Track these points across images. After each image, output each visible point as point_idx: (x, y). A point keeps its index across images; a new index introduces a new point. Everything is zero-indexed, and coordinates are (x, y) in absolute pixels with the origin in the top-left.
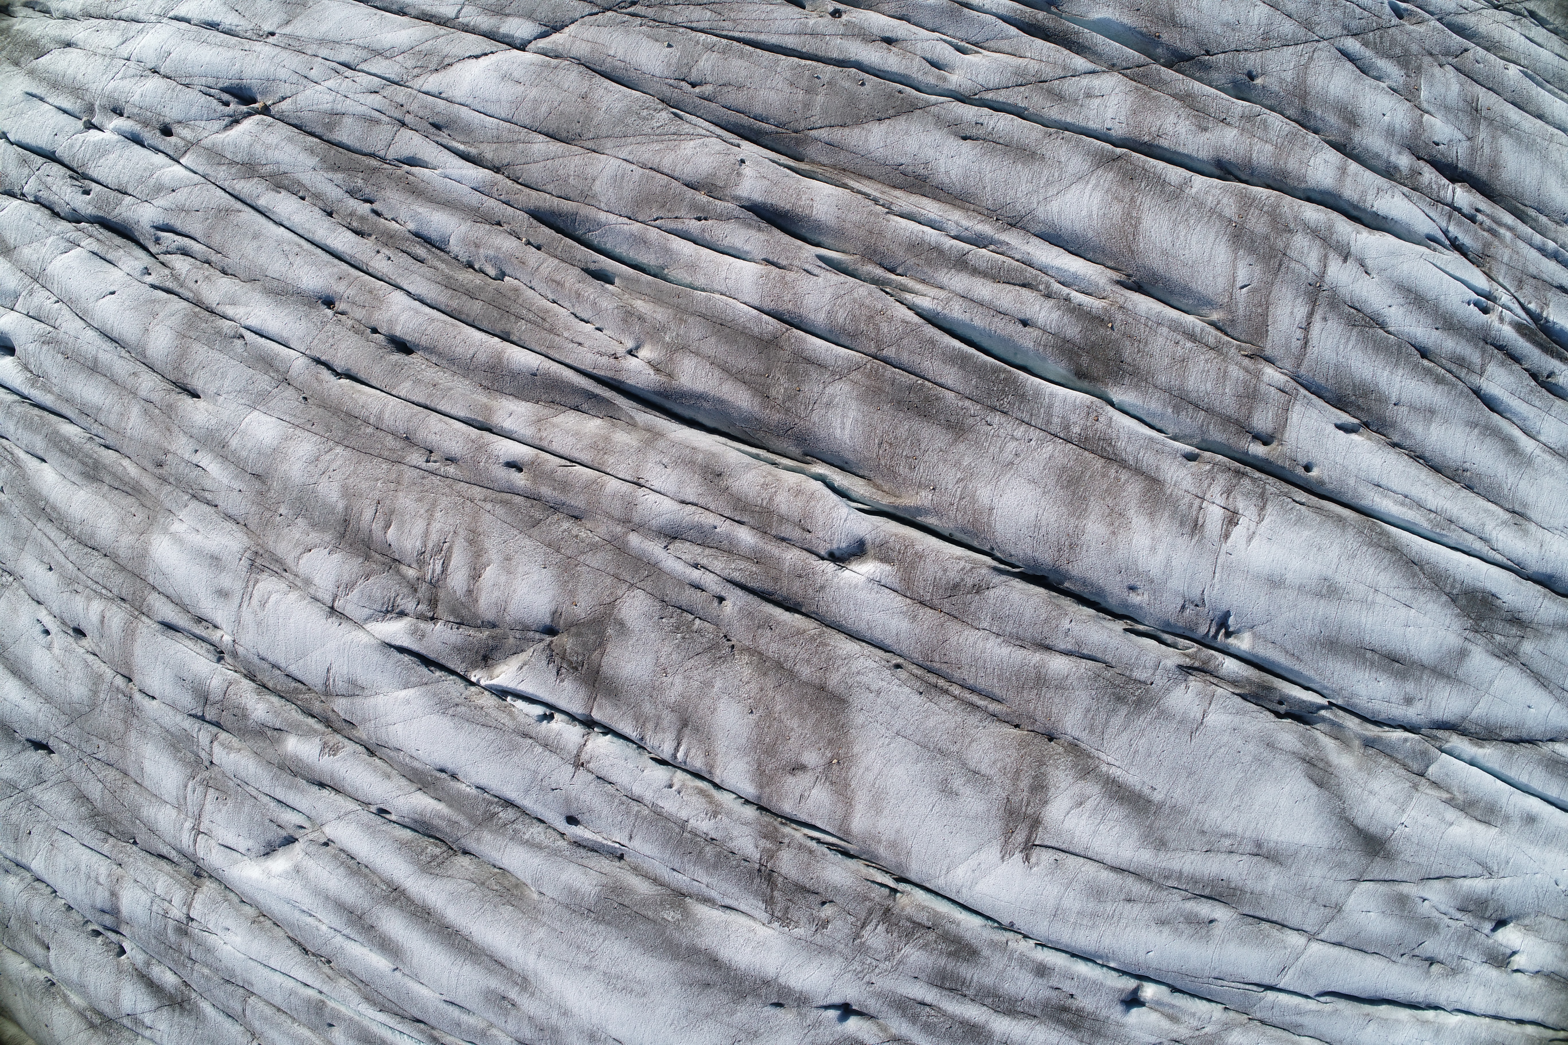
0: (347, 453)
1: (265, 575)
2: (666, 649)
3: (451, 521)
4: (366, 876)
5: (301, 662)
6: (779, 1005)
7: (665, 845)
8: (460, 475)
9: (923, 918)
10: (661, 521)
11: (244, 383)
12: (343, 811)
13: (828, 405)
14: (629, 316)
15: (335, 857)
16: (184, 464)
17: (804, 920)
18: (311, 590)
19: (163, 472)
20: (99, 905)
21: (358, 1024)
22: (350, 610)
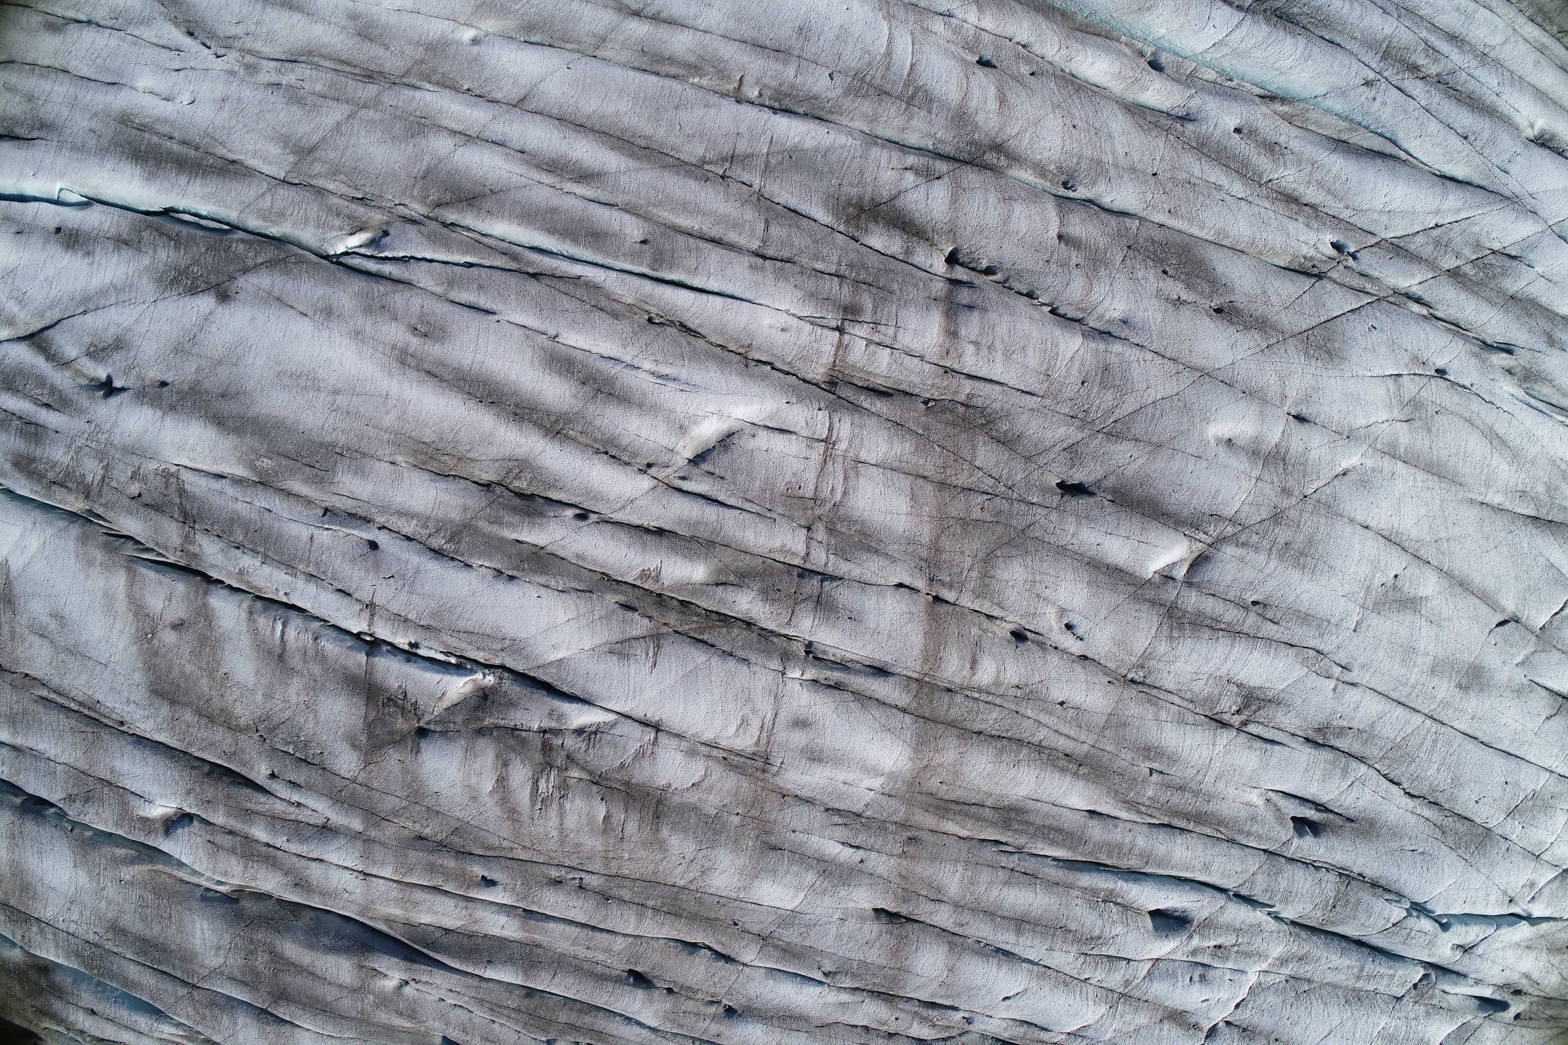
0: (671, 880)
1: (750, 750)
2: (310, 726)
3: (540, 829)
4: (595, 440)
5: (690, 667)
6: (164, 384)
7: (280, 535)
8: (544, 869)
9: (62, 491)
10: (336, 844)
11: (812, 933)
12: (628, 510)
13: (219, 948)
14: (412, 1015)
15: (635, 455)
16: (876, 847)
17: (151, 477)
18: (685, 745)
19: (905, 834)
20: (976, 315)
21: (607, 254)
22: (635, 731)
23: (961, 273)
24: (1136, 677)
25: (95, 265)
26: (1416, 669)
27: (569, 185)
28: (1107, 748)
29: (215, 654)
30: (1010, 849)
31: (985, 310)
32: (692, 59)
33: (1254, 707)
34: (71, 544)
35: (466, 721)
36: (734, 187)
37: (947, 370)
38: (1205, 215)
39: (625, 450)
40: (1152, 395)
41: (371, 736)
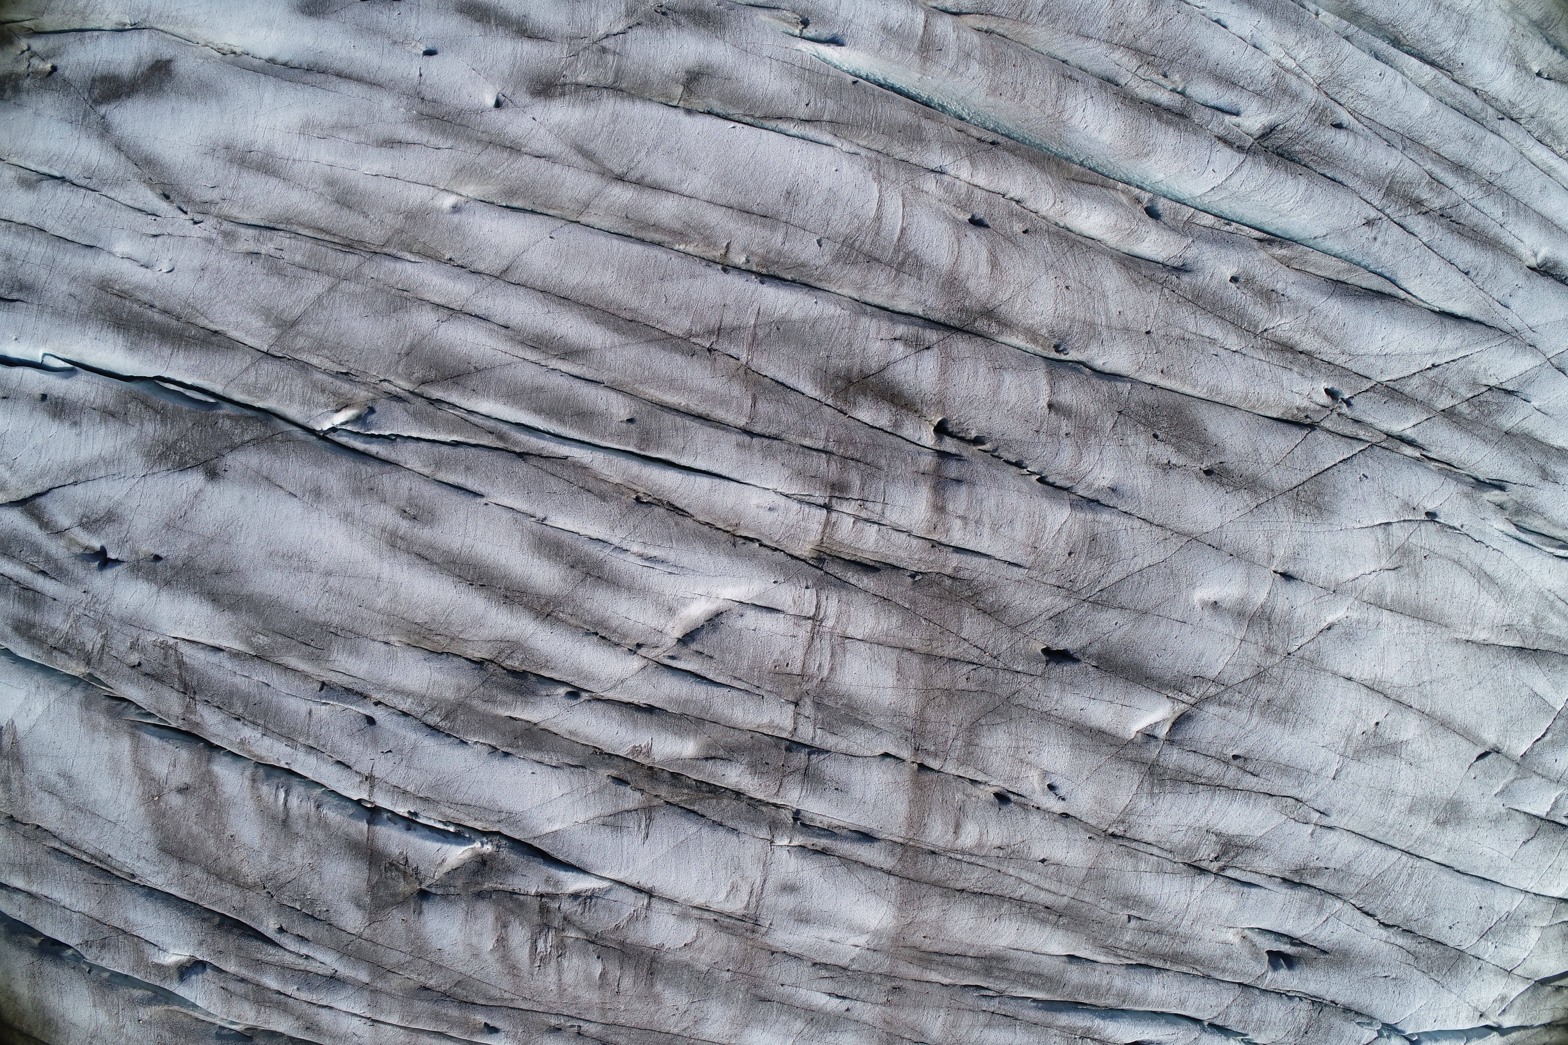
0: (665, 1029)
1: (740, 912)
2: (315, 886)
3: (539, 983)
4: (585, 622)
5: (682, 838)
6: (157, 558)
7: (279, 709)
8: (544, 1017)
10: (343, 994)
12: (618, 690)
15: (625, 636)
16: (862, 997)
17: (150, 648)
18: (677, 909)
19: (889, 985)
20: (964, 489)
21: (594, 434)
22: (630, 897)
23: (950, 445)
24: (1117, 832)
25: (83, 437)
26: (1394, 811)
27: (554, 362)
28: (1087, 899)
29: (221, 817)
30: (991, 993)
31: (973, 484)
32: (677, 226)
33: (1232, 854)
34: (75, 709)
35: (466, 886)
36: (721, 361)
37: (935, 544)
38: (1199, 372)
39: (614, 631)
40: (1140, 563)
41: (374, 897)
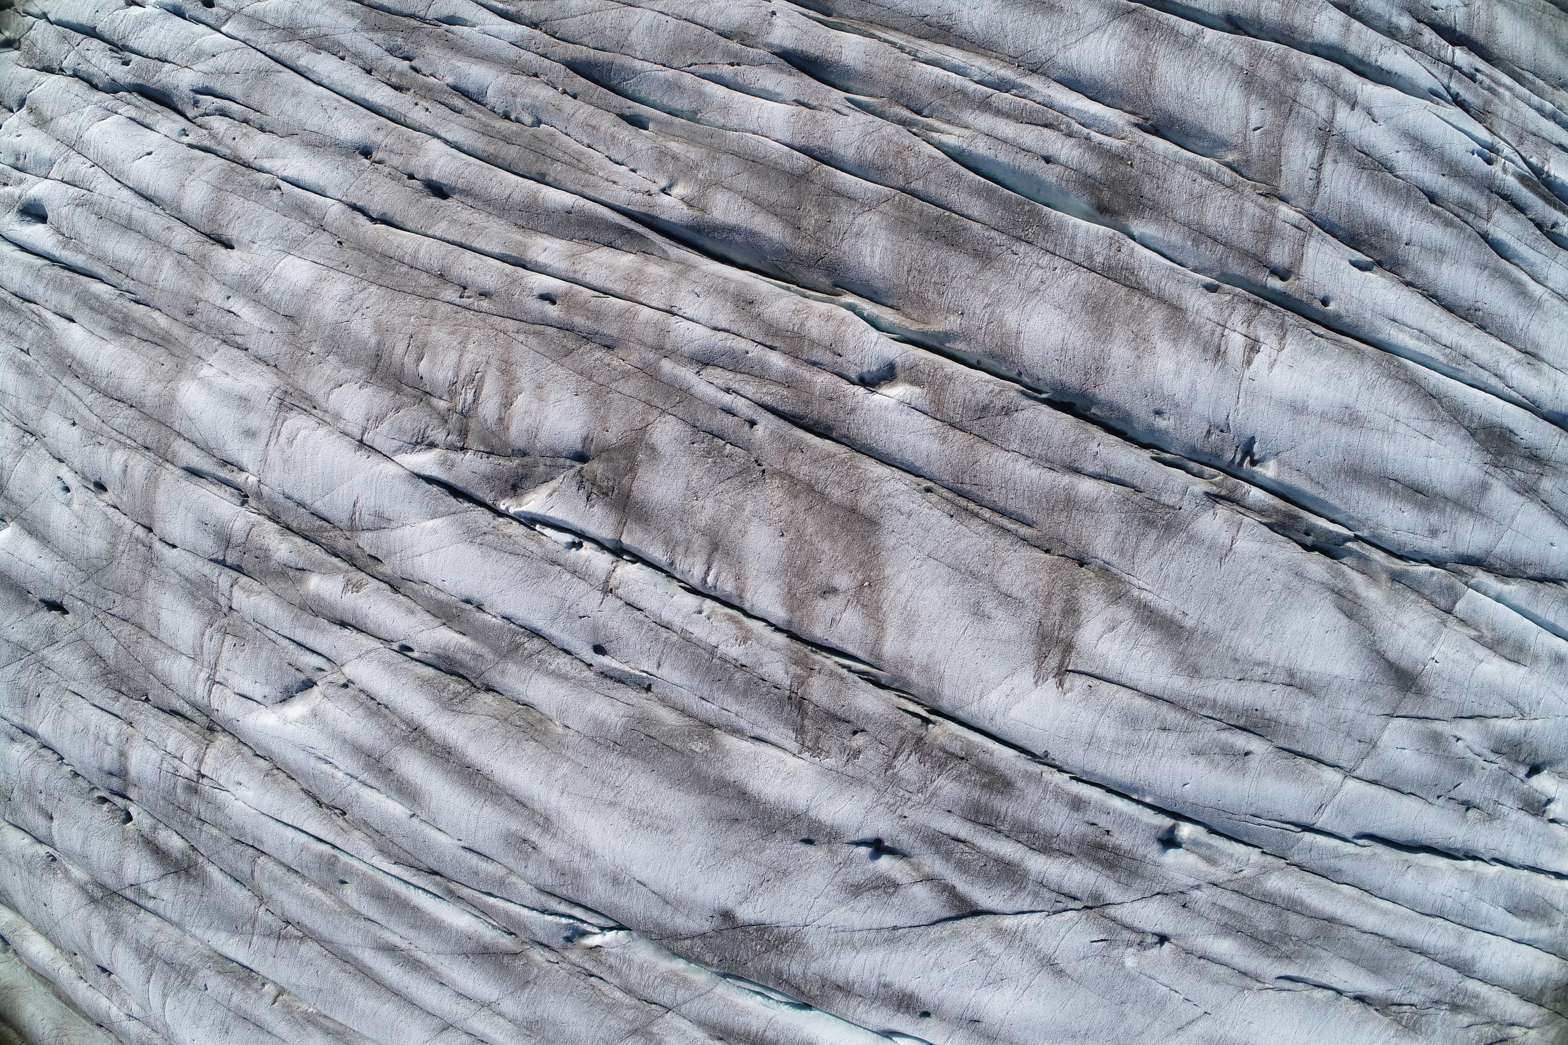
0: (381, 291)
1: (293, 414)
2: (697, 473)
3: (483, 351)
4: (385, 717)
5: (327, 497)
6: (809, 842)
7: (693, 673)
8: (493, 309)
9: (956, 747)
10: (694, 347)
11: (279, 230)
12: (364, 649)
13: (858, 234)
14: (662, 155)
15: (354, 698)
16: (215, 311)
17: (835, 749)
18: (341, 425)
19: (194, 320)
20: (106, 767)
21: (371, 879)
22: (379, 443)
23: (120, 803)
24: (28, 438)
25: (876, 972)
27: (403, 946)
28: (51, 379)
29: (790, 559)
30: (128, 296)
31: (101, 770)
32: (310, 1028)
34: (948, 692)
35: (537, 464)
36: (279, 912)
37: (130, 724)
39: (362, 704)
41: (633, 459)
